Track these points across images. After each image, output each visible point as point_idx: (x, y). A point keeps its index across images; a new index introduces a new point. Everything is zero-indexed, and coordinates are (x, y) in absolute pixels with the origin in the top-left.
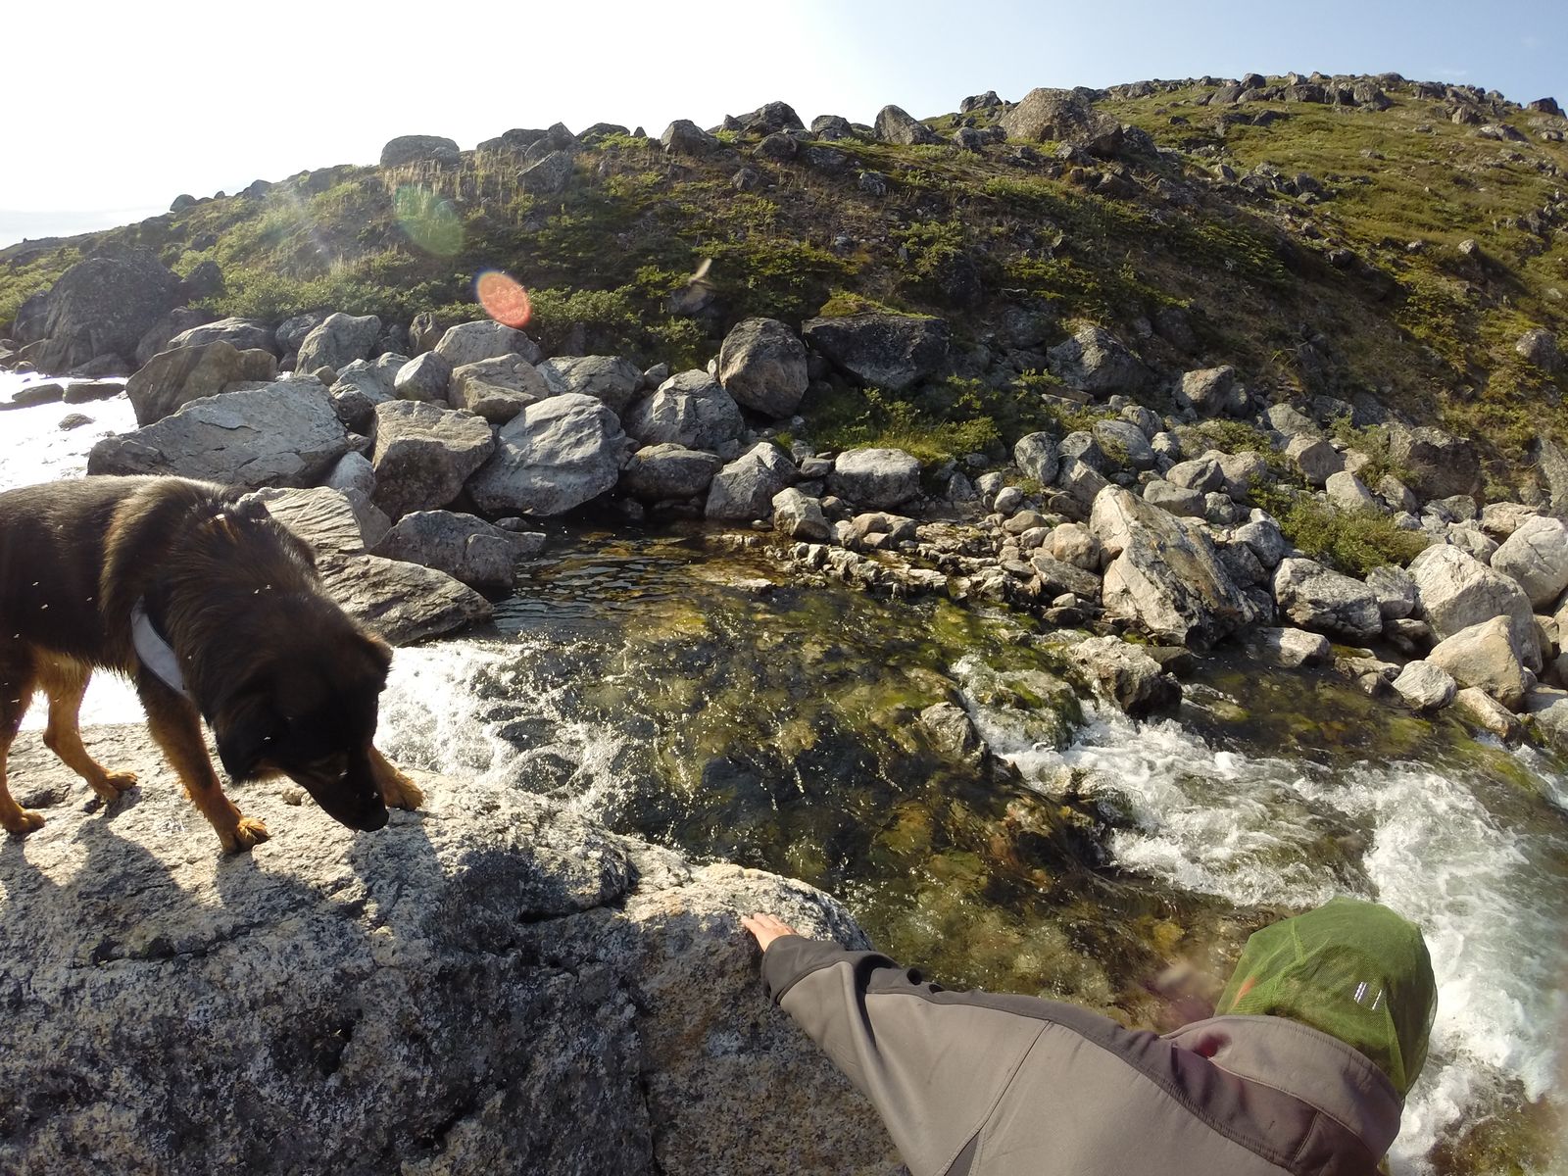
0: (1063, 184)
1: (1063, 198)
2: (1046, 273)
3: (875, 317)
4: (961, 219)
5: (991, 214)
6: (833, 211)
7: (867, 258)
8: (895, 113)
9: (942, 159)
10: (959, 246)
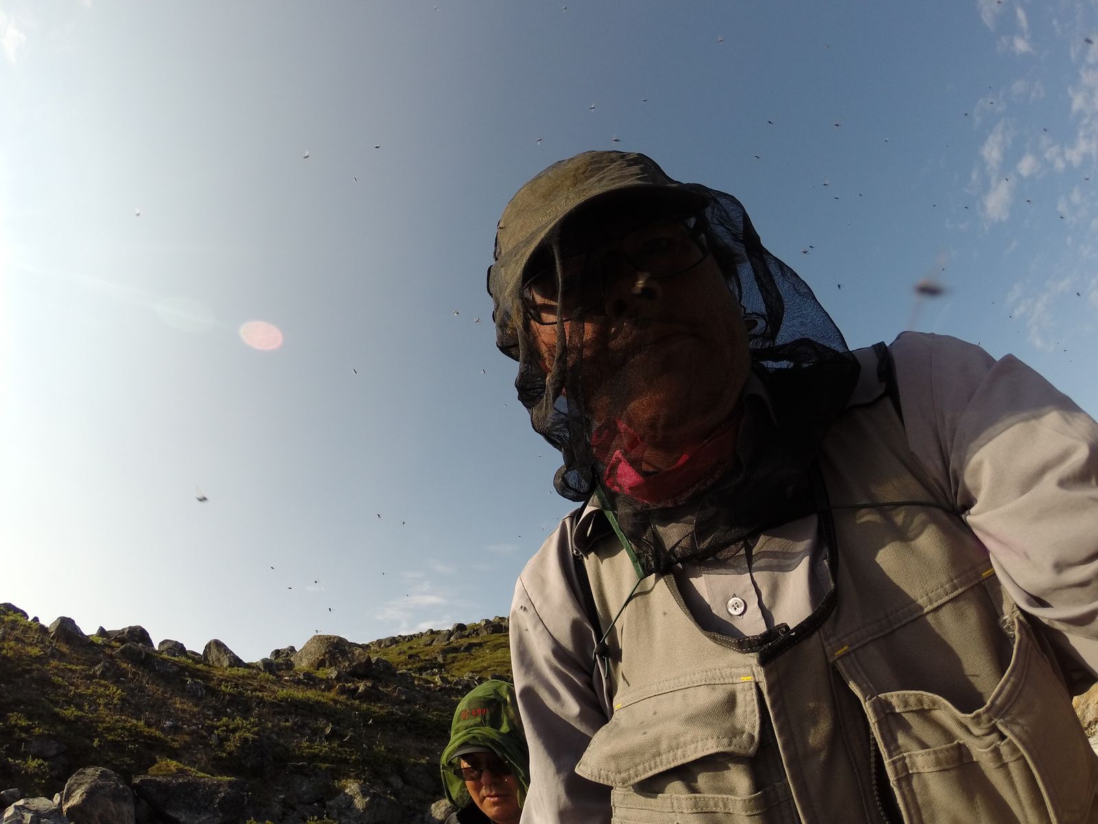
0: (332, 695)
1: (331, 703)
2: (321, 751)
3: (190, 778)
4: (259, 716)
5: (279, 713)
6: (165, 703)
7: (187, 738)
8: (218, 645)
9: (248, 678)
10: (255, 733)
